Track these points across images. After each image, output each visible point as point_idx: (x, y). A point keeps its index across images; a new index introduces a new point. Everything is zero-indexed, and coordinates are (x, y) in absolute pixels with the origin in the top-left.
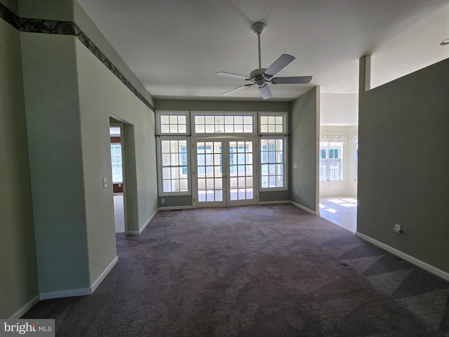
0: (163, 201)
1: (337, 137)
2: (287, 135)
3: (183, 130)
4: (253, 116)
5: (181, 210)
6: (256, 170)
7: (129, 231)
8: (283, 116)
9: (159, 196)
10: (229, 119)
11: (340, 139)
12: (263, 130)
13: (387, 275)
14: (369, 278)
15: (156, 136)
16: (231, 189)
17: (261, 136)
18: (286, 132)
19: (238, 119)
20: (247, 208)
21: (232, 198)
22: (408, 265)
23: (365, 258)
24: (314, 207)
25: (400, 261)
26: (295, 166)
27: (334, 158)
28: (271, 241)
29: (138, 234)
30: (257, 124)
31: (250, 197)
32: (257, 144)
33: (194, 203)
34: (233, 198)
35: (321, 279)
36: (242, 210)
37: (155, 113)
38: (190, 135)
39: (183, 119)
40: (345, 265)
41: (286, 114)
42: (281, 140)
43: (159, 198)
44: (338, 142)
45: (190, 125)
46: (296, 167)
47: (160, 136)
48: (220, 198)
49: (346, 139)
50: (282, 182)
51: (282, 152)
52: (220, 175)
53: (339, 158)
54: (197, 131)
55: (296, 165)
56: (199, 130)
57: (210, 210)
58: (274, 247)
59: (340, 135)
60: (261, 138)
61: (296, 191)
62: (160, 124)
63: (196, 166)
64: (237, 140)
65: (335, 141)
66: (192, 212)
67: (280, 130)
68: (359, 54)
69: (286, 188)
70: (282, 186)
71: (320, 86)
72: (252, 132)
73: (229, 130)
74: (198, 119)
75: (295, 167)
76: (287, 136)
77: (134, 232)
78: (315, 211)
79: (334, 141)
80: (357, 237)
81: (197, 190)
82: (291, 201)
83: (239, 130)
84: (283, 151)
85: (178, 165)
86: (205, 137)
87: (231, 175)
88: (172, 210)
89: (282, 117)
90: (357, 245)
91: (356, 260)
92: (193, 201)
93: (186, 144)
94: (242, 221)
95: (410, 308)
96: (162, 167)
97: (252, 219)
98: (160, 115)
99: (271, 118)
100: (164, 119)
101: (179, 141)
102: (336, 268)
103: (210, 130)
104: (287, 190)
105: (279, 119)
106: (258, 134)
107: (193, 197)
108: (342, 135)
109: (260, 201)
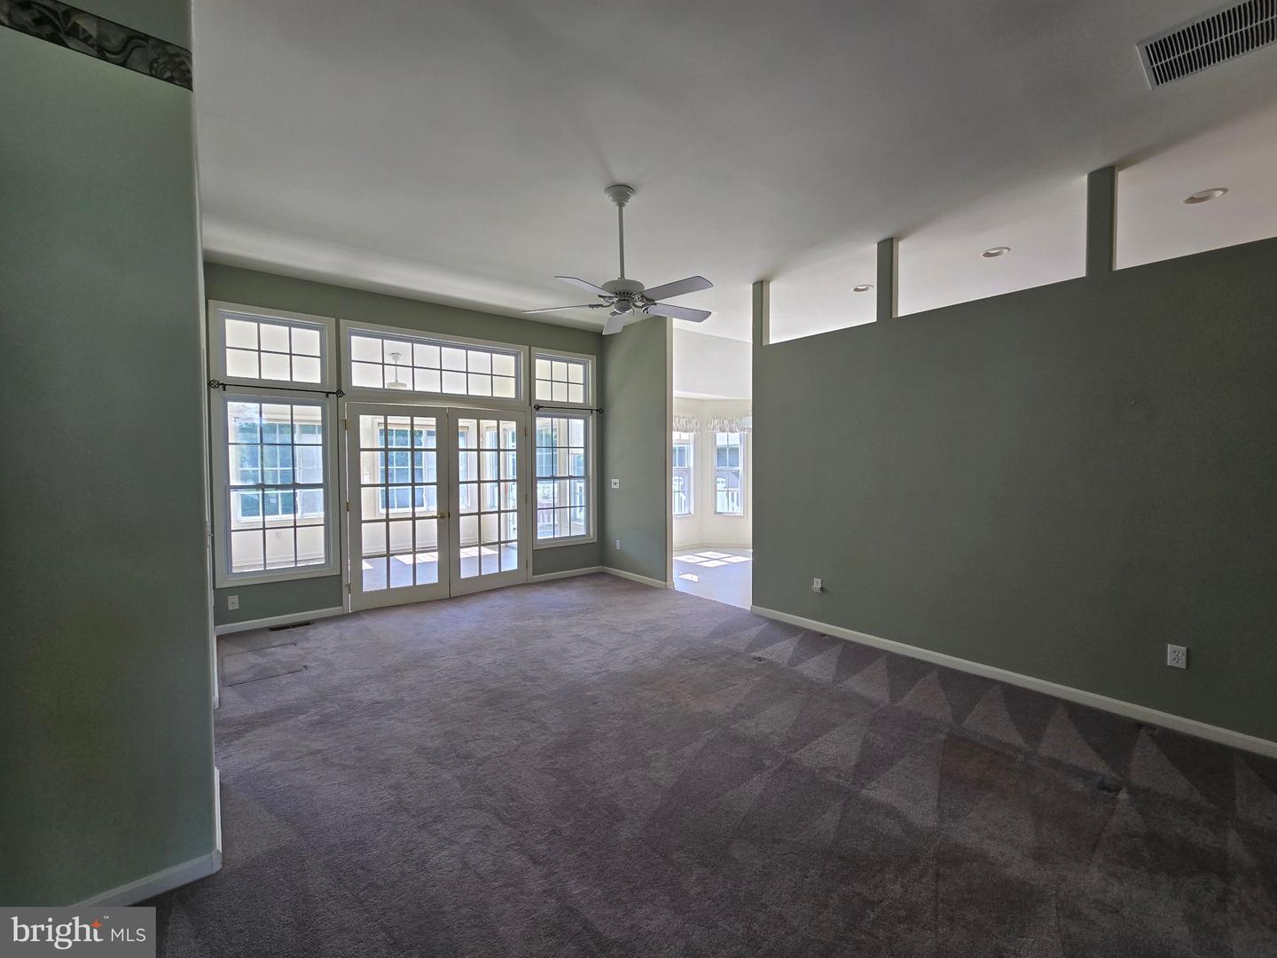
0: (232, 603)
1: (684, 420)
2: (595, 410)
3: (310, 373)
4: (516, 355)
5: (307, 623)
6: (526, 496)
8: (585, 364)
9: (217, 587)
11: (688, 425)
12: (542, 394)
13: (817, 658)
14: (798, 668)
15: (211, 384)
16: (462, 547)
17: (536, 409)
18: (592, 403)
19: (479, 359)
20: (509, 593)
21: (466, 573)
22: (834, 640)
23: (781, 644)
24: (663, 572)
25: (823, 638)
26: (615, 484)
28: (613, 650)
30: (527, 378)
31: (511, 562)
32: (529, 430)
33: (348, 599)
35: (736, 687)
37: (207, 307)
38: (338, 393)
39: (309, 340)
40: (760, 659)
41: (591, 362)
42: (581, 422)
43: (219, 594)
44: (686, 431)
45: (340, 360)
46: (617, 486)
47: (224, 385)
48: (430, 575)
49: (698, 426)
50: (584, 523)
51: (582, 451)
52: (433, 509)
53: (686, 468)
54: (357, 381)
55: (617, 481)
56: (363, 378)
57: (404, 611)
58: (628, 657)
59: (689, 418)
60: (536, 413)
61: (618, 540)
62: (223, 347)
63: (357, 486)
64: (477, 416)
65: (682, 428)
67: (577, 397)
68: (754, 277)
69: (592, 537)
70: (583, 533)
72: (513, 396)
73: (454, 387)
74: (362, 346)
75: (614, 486)
76: (594, 412)
78: (666, 582)
79: (679, 429)
80: (753, 614)
81: (358, 556)
82: (606, 567)
83: (479, 389)
84: (586, 448)
85: (291, 481)
86: (387, 401)
87: (463, 508)
88: (273, 629)
89: (581, 366)
90: (760, 628)
91: (769, 649)
92: (345, 590)
93: (320, 418)
95: (857, 689)
96: (229, 488)
97: (540, 616)
98: (225, 317)
99: (559, 366)
100: (238, 331)
101: (294, 406)
102: (750, 667)
103: (402, 380)
104: (595, 540)
105: (577, 371)
106: (530, 405)
107: (347, 580)
108: (693, 418)
109: (534, 574)
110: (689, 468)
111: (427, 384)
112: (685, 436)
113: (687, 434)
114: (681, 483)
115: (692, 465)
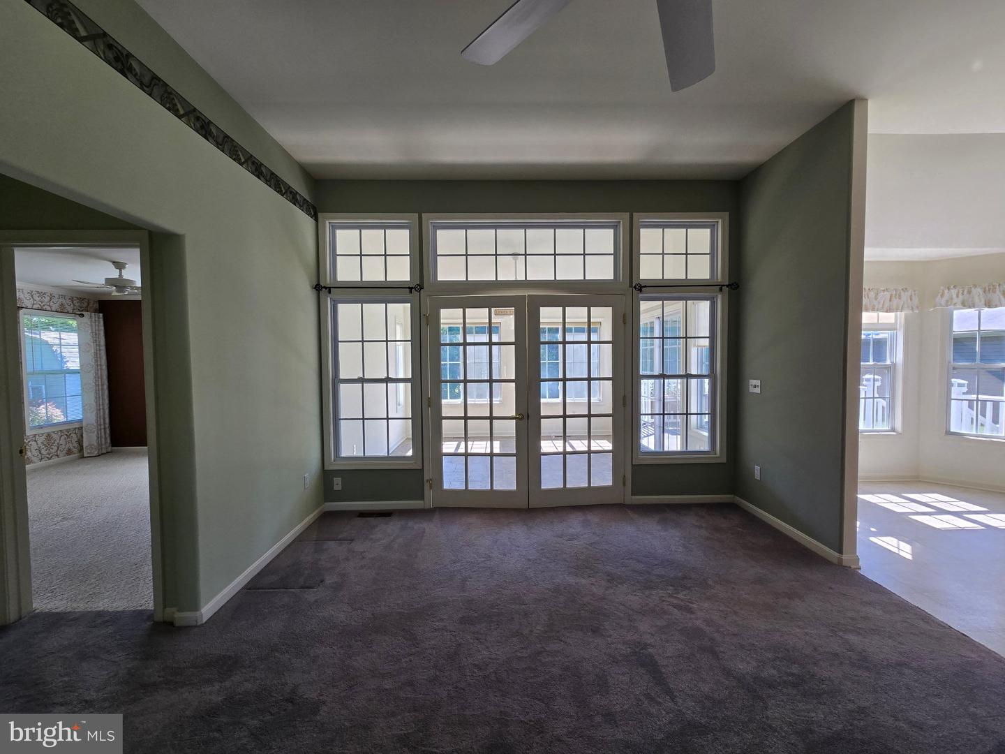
0: (338, 484)
1: (887, 294)
2: (727, 286)
3: (401, 271)
4: (615, 227)
5: (386, 514)
6: (624, 397)
7: (168, 610)
8: (712, 227)
9: (325, 468)
10: (540, 238)
11: (895, 301)
12: (649, 270)
15: (318, 288)
17: (641, 291)
18: (721, 276)
19: (570, 238)
20: (593, 518)
21: (547, 481)
26: (754, 386)
27: (871, 363)
29: (194, 624)
30: (628, 254)
31: (604, 477)
32: (630, 318)
33: (429, 494)
34: (550, 480)
36: (574, 525)
37: (316, 220)
38: (420, 287)
39: (400, 240)
41: (722, 221)
42: (706, 304)
43: (326, 475)
44: (889, 310)
45: (422, 255)
46: (758, 390)
47: (329, 288)
48: (507, 480)
49: (916, 301)
50: (706, 434)
51: (706, 342)
53: (888, 362)
55: (757, 382)
56: (448, 271)
59: (896, 290)
60: (641, 295)
61: (757, 468)
62: (334, 255)
63: (438, 382)
64: (563, 303)
65: (881, 306)
66: (416, 526)
67: (701, 270)
69: (720, 454)
70: (707, 448)
71: (867, 100)
72: (611, 277)
73: (541, 271)
74: (447, 240)
75: (752, 390)
76: (726, 289)
77: (182, 617)
78: (841, 552)
79: (876, 307)
82: (738, 499)
83: (570, 271)
84: (712, 337)
85: (384, 376)
89: (708, 230)
92: (427, 487)
93: (409, 316)
94: (571, 580)
96: (337, 381)
97: (609, 574)
98: (334, 228)
99: (675, 235)
100: (346, 239)
101: (388, 305)
103: (482, 272)
104: (724, 460)
105: (701, 238)
106: (631, 286)
107: (428, 475)
108: (905, 290)
109: (633, 494)
110: (894, 365)
111: (510, 271)
112: (888, 318)
113: (892, 315)
114: (878, 384)
115: (900, 357)
